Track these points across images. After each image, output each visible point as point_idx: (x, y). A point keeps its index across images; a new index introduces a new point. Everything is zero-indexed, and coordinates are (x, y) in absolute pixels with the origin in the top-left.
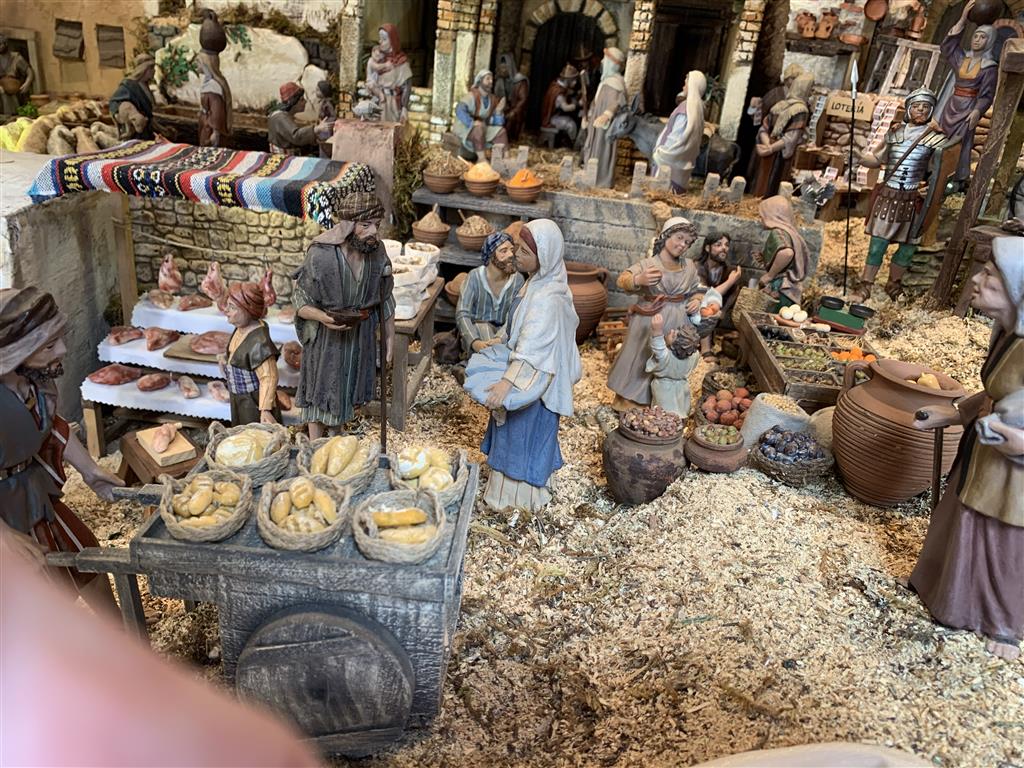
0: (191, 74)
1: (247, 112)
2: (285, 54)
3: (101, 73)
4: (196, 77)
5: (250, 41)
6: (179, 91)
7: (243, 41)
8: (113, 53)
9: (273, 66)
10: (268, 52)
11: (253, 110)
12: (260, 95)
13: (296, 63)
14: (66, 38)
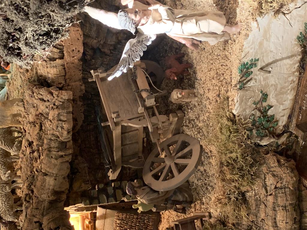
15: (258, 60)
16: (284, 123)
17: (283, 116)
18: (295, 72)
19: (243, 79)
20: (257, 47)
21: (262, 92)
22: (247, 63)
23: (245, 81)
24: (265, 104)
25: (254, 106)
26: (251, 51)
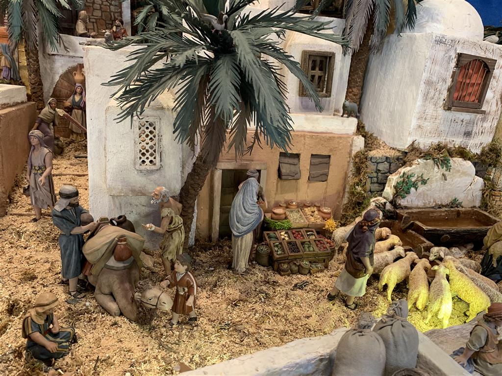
0: (413, 189)
1: (440, 208)
2: (467, 172)
3: (308, 186)
4: (415, 191)
5: (451, 166)
6: (402, 200)
7: (447, 167)
8: (321, 172)
9: (459, 179)
10: (459, 171)
11: (443, 206)
12: (449, 196)
13: (471, 176)
14: (289, 165)
15: (450, 171)
16: (402, 204)
17: (407, 202)
18: (435, 202)
19: (440, 162)
20: (457, 169)
21: (428, 179)
22: (449, 163)
23: (438, 164)
24: (419, 183)
25: (420, 175)
26: (456, 164)
